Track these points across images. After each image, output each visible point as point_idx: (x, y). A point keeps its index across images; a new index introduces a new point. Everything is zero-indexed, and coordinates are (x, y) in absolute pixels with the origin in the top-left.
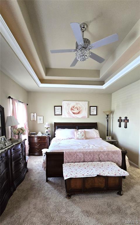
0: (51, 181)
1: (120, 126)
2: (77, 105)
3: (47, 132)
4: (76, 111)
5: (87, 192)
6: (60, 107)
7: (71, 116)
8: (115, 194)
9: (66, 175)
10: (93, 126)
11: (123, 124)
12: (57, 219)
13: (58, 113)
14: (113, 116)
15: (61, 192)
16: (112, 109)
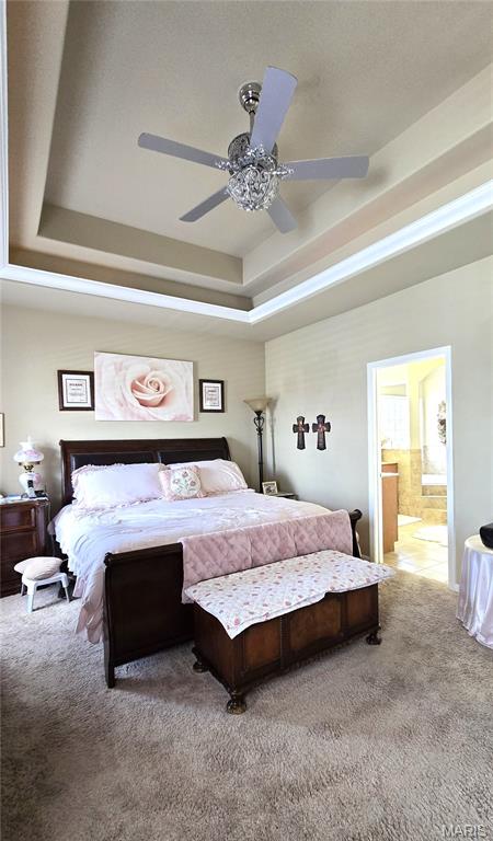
0: (128, 679)
1: (301, 446)
2: (153, 373)
3: (30, 483)
4: (151, 395)
5: (298, 665)
6: (87, 377)
7: (132, 414)
8: (362, 646)
9: (233, 620)
10: (216, 449)
11: (311, 438)
12: (248, 797)
13: (77, 399)
14: (272, 414)
15: (198, 703)
16: (269, 393)
